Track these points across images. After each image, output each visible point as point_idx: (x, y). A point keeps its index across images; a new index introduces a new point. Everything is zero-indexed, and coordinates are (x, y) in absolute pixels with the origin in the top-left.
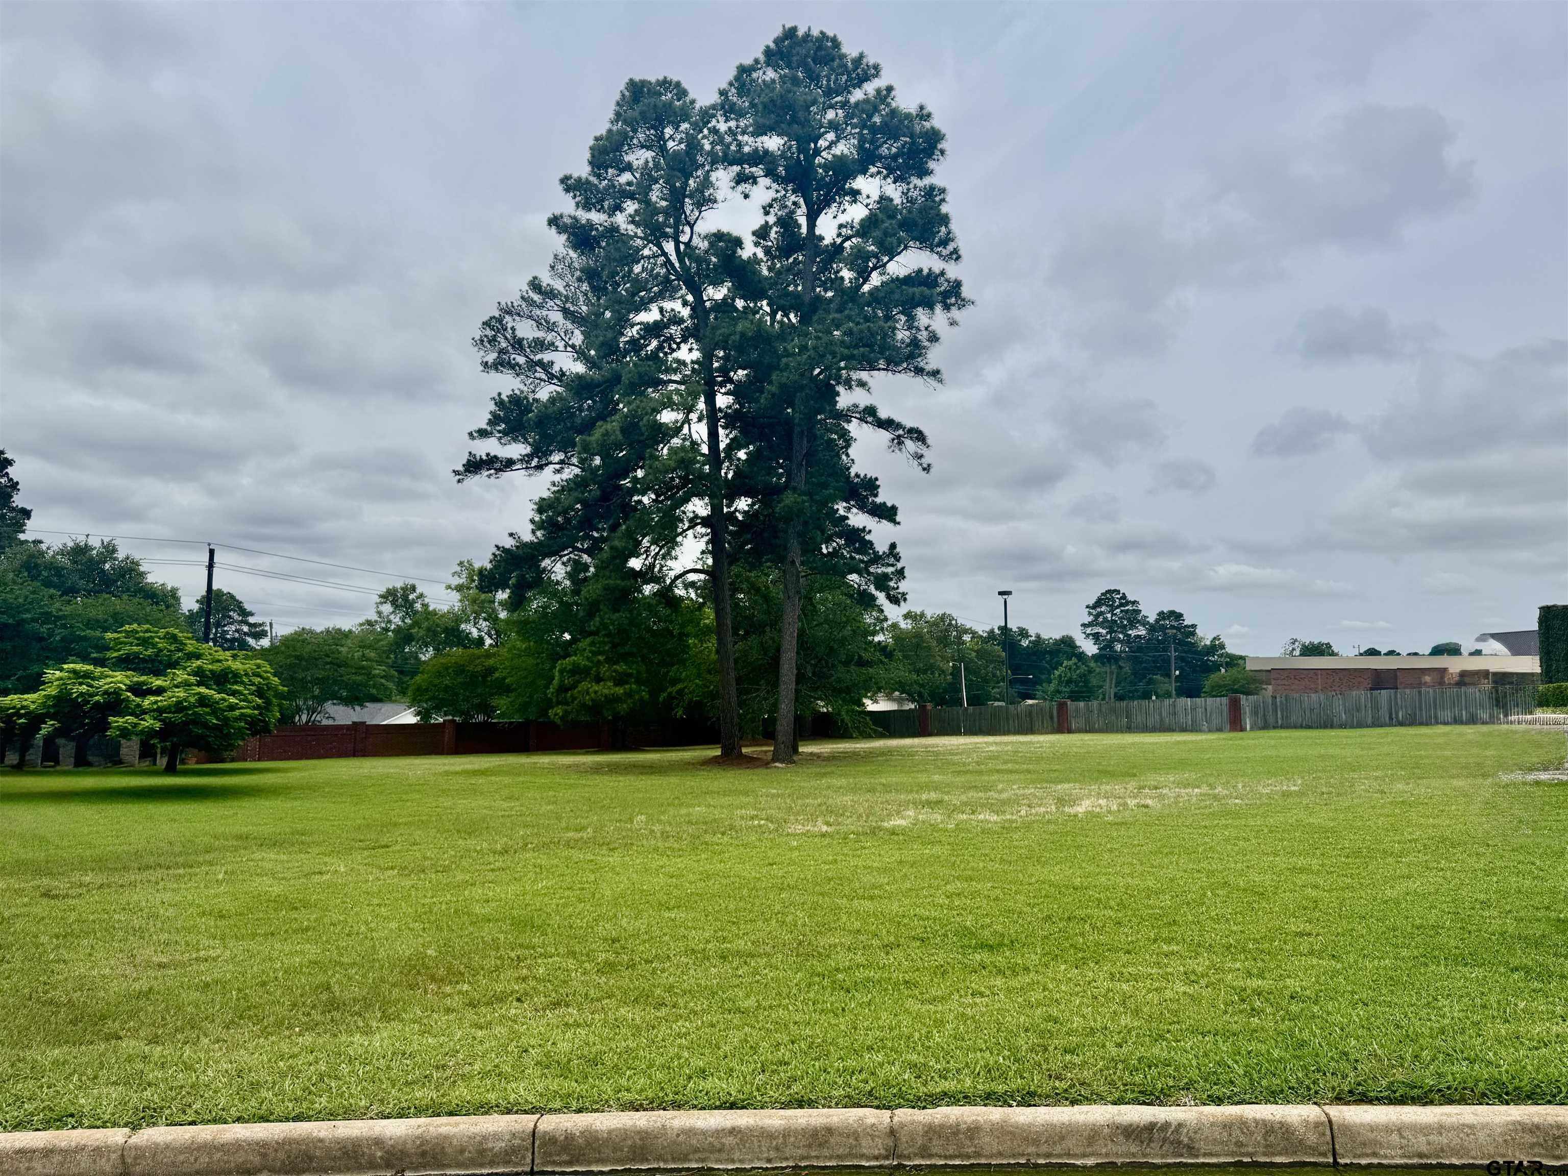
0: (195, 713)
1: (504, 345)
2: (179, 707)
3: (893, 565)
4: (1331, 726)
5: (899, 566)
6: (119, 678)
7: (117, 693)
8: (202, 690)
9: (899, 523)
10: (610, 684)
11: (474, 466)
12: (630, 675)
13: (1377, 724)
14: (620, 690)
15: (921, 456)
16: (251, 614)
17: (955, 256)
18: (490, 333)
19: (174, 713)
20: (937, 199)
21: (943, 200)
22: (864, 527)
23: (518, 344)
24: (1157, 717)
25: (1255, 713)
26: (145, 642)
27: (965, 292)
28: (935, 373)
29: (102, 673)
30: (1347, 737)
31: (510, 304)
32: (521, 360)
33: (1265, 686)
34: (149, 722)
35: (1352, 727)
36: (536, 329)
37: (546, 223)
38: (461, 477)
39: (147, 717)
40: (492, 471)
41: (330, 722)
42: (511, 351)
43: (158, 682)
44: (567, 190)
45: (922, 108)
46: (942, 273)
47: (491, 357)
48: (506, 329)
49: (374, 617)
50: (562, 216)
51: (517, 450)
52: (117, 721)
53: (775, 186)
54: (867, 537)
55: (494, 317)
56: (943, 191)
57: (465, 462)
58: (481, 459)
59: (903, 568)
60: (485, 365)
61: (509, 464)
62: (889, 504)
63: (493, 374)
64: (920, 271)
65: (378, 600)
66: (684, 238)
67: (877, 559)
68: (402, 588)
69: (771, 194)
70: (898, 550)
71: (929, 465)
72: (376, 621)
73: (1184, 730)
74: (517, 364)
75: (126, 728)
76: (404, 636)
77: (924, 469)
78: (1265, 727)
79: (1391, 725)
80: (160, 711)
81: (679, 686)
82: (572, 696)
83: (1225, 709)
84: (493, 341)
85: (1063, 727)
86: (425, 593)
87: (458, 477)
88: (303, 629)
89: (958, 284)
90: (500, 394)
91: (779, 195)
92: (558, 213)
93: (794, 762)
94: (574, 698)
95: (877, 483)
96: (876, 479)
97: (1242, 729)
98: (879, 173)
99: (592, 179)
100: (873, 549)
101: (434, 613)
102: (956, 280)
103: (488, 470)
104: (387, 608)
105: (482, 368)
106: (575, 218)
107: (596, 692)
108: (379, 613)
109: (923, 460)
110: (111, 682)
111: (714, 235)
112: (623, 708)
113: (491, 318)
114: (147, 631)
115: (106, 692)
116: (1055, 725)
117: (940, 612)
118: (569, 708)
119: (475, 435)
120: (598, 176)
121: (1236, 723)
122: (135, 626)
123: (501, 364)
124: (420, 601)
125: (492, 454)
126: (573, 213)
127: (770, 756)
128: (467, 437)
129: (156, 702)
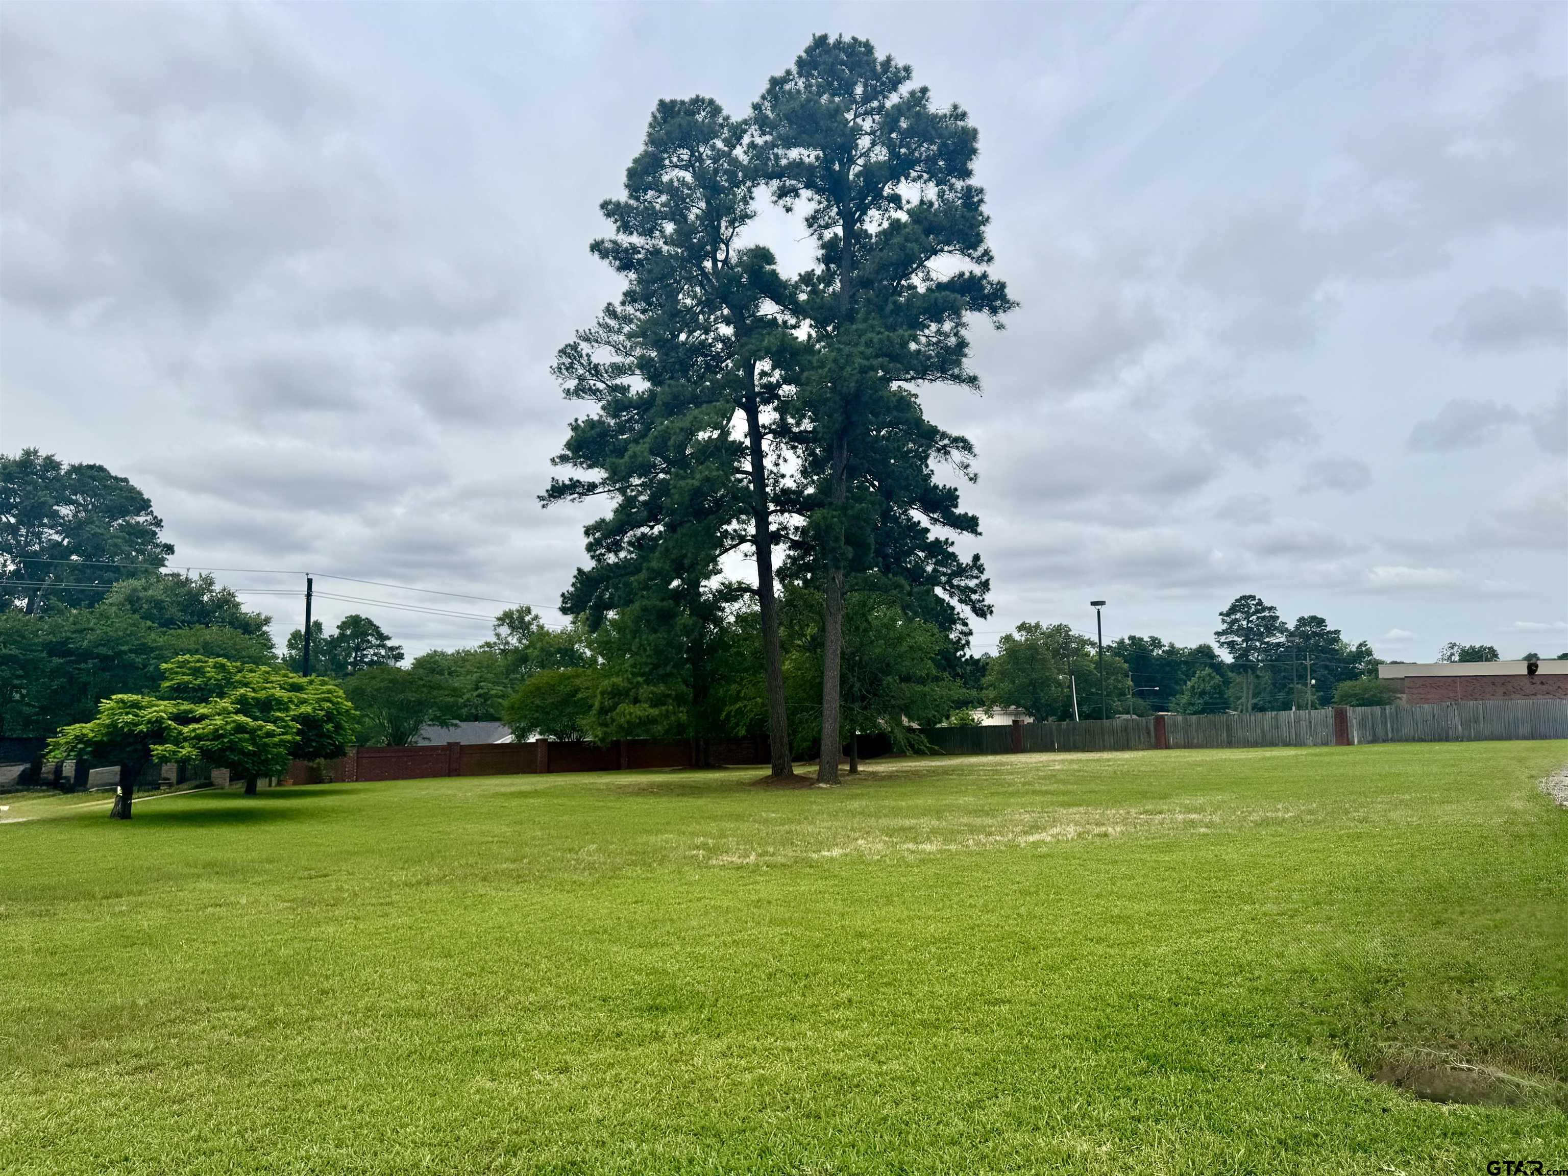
0: (230, 741)
1: (581, 371)
2: (216, 735)
3: (977, 577)
4: (1447, 739)
5: (984, 578)
6: (162, 707)
7: (159, 721)
8: (241, 718)
9: (980, 534)
10: (646, 705)
11: (558, 491)
12: (669, 696)
15: (967, 467)
16: (388, 638)
17: (987, 257)
18: (567, 361)
19: (211, 740)
20: (976, 199)
21: (981, 201)
22: (947, 539)
23: (595, 370)
24: (1259, 731)
25: (1362, 725)
26: (197, 672)
27: (1011, 293)
29: (149, 702)
31: (587, 332)
32: (601, 386)
33: (1399, 695)
34: (186, 750)
36: (614, 354)
37: (589, 249)
38: (545, 502)
39: (186, 744)
40: (576, 495)
41: (426, 743)
42: (589, 377)
43: (202, 710)
44: (608, 215)
45: (955, 107)
46: (985, 276)
47: (572, 384)
48: (581, 356)
49: (493, 639)
50: (603, 242)
51: (596, 475)
52: (158, 749)
53: (817, 197)
54: (950, 550)
55: (569, 345)
56: (981, 191)
57: (549, 487)
58: (564, 484)
59: (988, 580)
60: (568, 392)
61: (591, 488)
62: (970, 515)
63: (575, 401)
64: (962, 274)
65: (496, 623)
67: (961, 571)
68: (518, 611)
69: (814, 206)
70: (982, 561)
71: (976, 475)
72: (495, 643)
73: (1287, 744)
74: (598, 390)
75: (164, 756)
76: (520, 658)
77: (971, 479)
78: (1375, 740)
80: (199, 738)
82: (611, 718)
83: (1331, 721)
84: (570, 368)
85: (1160, 741)
87: (542, 503)
88: (435, 651)
89: (1002, 286)
90: (576, 420)
91: (821, 206)
92: (598, 238)
93: (840, 783)
94: (613, 720)
95: (957, 493)
96: (956, 489)
97: (1349, 743)
98: (920, 177)
99: (632, 202)
100: (957, 561)
101: (548, 634)
102: (999, 282)
103: (571, 494)
104: (505, 630)
105: (564, 395)
106: (615, 242)
107: (630, 714)
108: (498, 635)
109: (969, 470)
110: (155, 711)
111: (751, 250)
112: (659, 729)
113: (567, 346)
114: (198, 661)
115: (149, 721)
116: (1153, 740)
117: (1056, 623)
118: (608, 730)
119: (557, 460)
120: (637, 199)
121: (1342, 737)
122: (187, 657)
123: (580, 391)
124: (535, 623)
125: (575, 479)
126: (613, 237)
127: (815, 776)
128: (549, 463)
129: (194, 730)
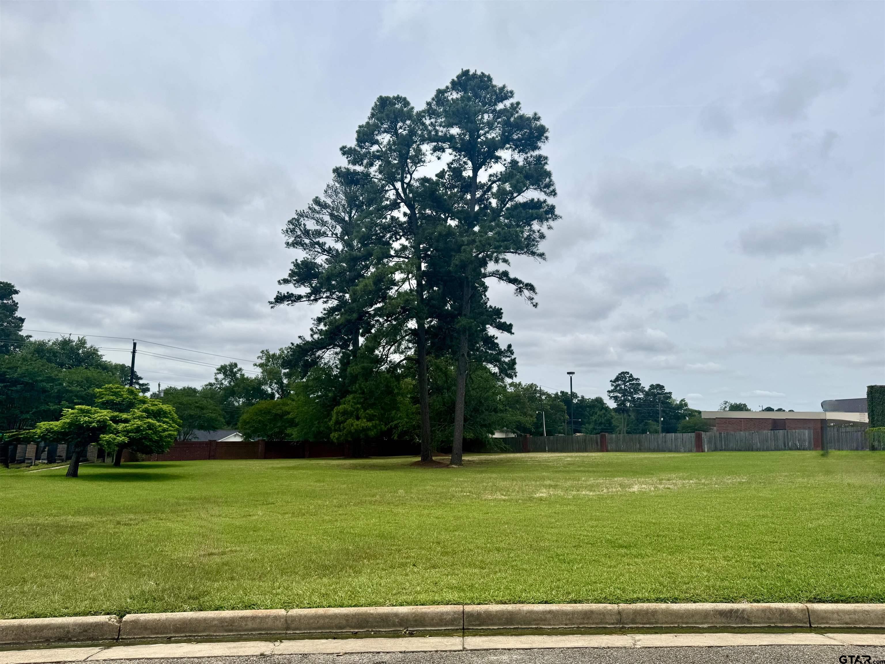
0: (147, 433)
1: (299, 233)
2: (138, 430)
3: (509, 357)
4: (752, 450)
5: (513, 357)
6: (105, 413)
7: (104, 421)
8: (150, 420)
9: (513, 334)
10: (365, 420)
11: (280, 299)
12: (375, 415)
13: (777, 449)
14: (370, 424)
15: (533, 299)
17: (554, 193)
18: (291, 227)
19: (135, 433)
20: (543, 162)
21: (546, 163)
22: (494, 336)
23: (307, 233)
24: (656, 444)
25: (710, 442)
26: (116, 394)
27: (557, 212)
28: (542, 255)
29: (95, 410)
30: (762, 456)
31: (302, 211)
32: (307, 241)
33: (712, 428)
34: (121, 438)
35: (763, 450)
36: (316, 225)
37: (332, 171)
38: (273, 305)
39: (120, 435)
40: (290, 302)
41: (196, 440)
42: (303, 237)
43: (124, 416)
44: (344, 154)
45: (535, 114)
46: (545, 201)
47: (291, 240)
48: (300, 225)
49: (213, 381)
50: (340, 168)
51: (304, 290)
52: (106, 437)
53: (454, 153)
54: (496, 341)
55: (294, 218)
56: (546, 158)
57: (275, 297)
58: (284, 295)
59: (515, 358)
60: (287, 244)
61: (299, 298)
62: (508, 323)
63: (292, 249)
64: (533, 200)
65: (216, 372)
66: (407, 180)
67: (501, 353)
68: (229, 365)
69: (452, 157)
70: (512, 348)
71: (537, 304)
72: (214, 384)
73: (670, 451)
74: (305, 243)
75: (110, 441)
76: (230, 392)
77: (534, 306)
78: (716, 450)
79: (785, 450)
80: (128, 432)
81: (396, 422)
82: (343, 427)
83: (693, 440)
84: (293, 231)
85: (603, 448)
86: (243, 368)
87: (271, 305)
88: (171, 387)
89: (553, 208)
90: (296, 260)
91: (456, 158)
92: (338, 166)
93: (462, 465)
94: (344, 428)
95: (502, 311)
96: (501, 309)
97: (703, 451)
98: (511, 147)
99: (357, 148)
100: (499, 348)
101: (247, 379)
102: (552, 205)
103: (288, 301)
104: (221, 376)
105: (286, 246)
106: (348, 169)
107: (357, 425)
108: (216, 379)
109: (534, 301)
110: (102, 416)
111: (422, 179)
112: (372, 433)
113: (293, 219)
114: (117, 388)
115: (98, 421)
116: (599, 447)
117: (530, 383)
118: (341, 433)
119: (282, 282)
120: (361, 147)
121: (699, 448)
122: (111, 385)
123: (297, 244)
124: (239, 373)
125: (290, 293)
126: (347, 166)
127: (448, 463)
128: (277, 283)
129: (126, 427)
